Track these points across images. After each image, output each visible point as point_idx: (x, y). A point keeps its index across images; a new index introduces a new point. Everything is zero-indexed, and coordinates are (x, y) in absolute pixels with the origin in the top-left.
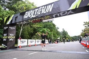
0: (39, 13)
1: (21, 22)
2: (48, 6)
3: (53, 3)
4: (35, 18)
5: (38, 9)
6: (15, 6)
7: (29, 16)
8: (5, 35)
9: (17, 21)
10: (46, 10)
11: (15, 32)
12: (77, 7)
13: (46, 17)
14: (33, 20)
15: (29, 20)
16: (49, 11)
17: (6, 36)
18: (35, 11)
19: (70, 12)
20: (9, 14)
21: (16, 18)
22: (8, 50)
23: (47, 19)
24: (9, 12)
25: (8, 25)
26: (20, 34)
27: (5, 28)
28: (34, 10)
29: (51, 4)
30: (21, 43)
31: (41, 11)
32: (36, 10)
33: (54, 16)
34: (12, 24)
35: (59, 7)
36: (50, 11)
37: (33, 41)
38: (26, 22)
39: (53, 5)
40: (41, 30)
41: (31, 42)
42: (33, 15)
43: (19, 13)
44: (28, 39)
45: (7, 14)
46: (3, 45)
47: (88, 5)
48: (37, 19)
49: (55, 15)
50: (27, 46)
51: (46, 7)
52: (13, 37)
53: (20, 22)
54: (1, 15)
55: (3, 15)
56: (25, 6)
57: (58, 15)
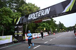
1: (27, 23)
2: (46, 10)
3: (50, 7)
5: (38, 12)
6: (21, 8)
7: (32, 18)
8: (16, 32)
10: (44, 13)
11: (22, 29)
12: (70, 10)
14: (35, 21)
15: (32, 21)
16: (47, 13)
18: (36, 14)
20: (17, 15)
21: (22, 19)
23: (46, 19)
27: (16, 27)
29: (48, 8)
31: (41, 14)
32: (37, 13)
37: (36, 35)
39: (50, 8)
40: (42, 25)
41: (35, 35)
42: (34, 17)
43: (25, 16)
44: (32, 33)
48: (38, 20)
49: (52, 16)
51: (44, 10)
52: (21, 33)
54: (12, 16)
55: (14, 17)
56: (28, 8)
57: (55, 16)
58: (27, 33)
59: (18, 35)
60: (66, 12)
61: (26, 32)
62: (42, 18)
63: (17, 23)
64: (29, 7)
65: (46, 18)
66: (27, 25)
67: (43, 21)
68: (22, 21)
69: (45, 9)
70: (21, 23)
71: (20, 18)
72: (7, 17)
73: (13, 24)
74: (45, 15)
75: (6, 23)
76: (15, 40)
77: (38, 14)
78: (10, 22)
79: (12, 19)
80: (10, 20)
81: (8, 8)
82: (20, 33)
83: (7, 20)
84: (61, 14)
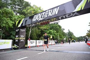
0: (46, 16)
2: (54, 9)
3: (59, 6)
4: (43, 20)
5: (45, 13)
6: (25, 11)
7: (37, 19)
9: (27, 24)
11: (25, 33)
13: (52, 19)
14: (40, 23)
15: (37, 23)
16: (55, 13)
19: (76, 13)
20: (19, 18)
21: (26, 21)
22: (20, 50)
24: (20, 16)
25: (19, 28)
26: (29, 35)
28: (41, 14)
29: (57, 7)
30: (31, 43)
31: (48, 14)
32: (43, 13)
33: (60, 18)
34: (22, 27)
35: (64, 10)
37: (41, 42)
38: (34, 25)
39: (58, 8)
40: (48, 32)
41: (39, 43)
43: (29, 17)
44: (36, 40)
45: (18, 19)
46: (15, 45)
48: (44, 22)
50: (35, 46)
51: (52, 10)
53: (29, 25)
55: (15, 19)
56: (33, 11)
69: (53, 9)
70: (24, 25)
72: (7, 20)
74: (53, 15)
80: (11, 23)
82: (22, 38)
83: (7, 23)
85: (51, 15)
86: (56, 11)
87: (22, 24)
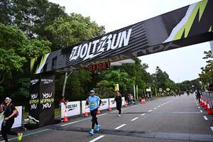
0: (102, 50)
1: (66, 69)
2: (120, 34)
3: (132, 26)
4: (94, 59)
7: (82, 57)
8: (34, 96)
9: (57, 67)
10: (115, 42)
12: (186, 36)
13: (117, 56)
14: (89, 64)
15: (81, 65)
16: (123, 44)
17: (35, 99)
18: (92, 46)
19: (170, 45)
21: (53, 59)
23: (121, 60)
26: (64, 87)
28: (90, 43)
29: (126, 29)
30: (68, 109)
32: (95, 42)
33: (135, 54)
35: (144, 37)
36: (125, 45)
38: (74, 69)
40: (109, 76)
43: (60, 50)
46: (30, 116)
47: (210, 30)
50: (79, 116)
51: (115, 35)
52: (49, 100)
53: (63, 69)
54: (24, 50)
55: (28, 51)
56: (70, 28)
57: (144, 51)
58: (66, 100)
59: (40, 106)
60: (174, 42)
61: (63, 95)
62: (108, 57)
63: (38, 71)
64: (74, 27)
65: (121, 56)
66: (67, 77)
67: (112, 64)
68: (53, 64)
69: (117, 32)
70: (49, 69)
71: (47, 56)
72: (9, 53)
73: (28, 72)
74: (118, 48)
75: (5, 71)
76: (30, 119)
77: (98, 44)
78: (18, 66)
79: (24, 58)
80: (18, 62)
81: (13, 28)
82: (47, 100)
83: (8, 62)
84: (162, 47)
85: (113, 48)
86: (125, 39)
87: (45, 66)
